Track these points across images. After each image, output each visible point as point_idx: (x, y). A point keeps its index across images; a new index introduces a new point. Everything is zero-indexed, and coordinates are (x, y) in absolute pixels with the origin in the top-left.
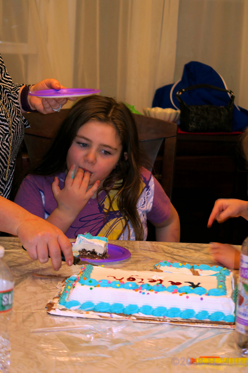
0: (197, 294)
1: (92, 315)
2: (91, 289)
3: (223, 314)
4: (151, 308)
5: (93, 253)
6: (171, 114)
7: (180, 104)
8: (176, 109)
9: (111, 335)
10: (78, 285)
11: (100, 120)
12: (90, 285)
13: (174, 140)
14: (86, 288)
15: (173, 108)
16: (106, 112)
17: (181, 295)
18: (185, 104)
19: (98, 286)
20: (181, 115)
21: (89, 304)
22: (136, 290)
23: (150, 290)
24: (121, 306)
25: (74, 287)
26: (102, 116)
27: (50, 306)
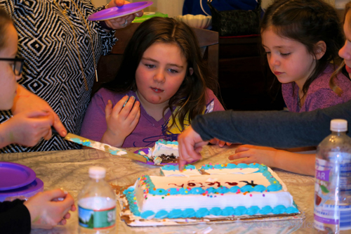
0: (258, 191)
1: (169, 222)
2: (163, 198)
3: (284, 207)
4: (219, 209)
10: (149, 196)
11: (165, 41)
12: (161, 194)
13: (217, 47)
14: (158, 197)
16: (169, 33)
17: (245, 194)
19: (169, 194)
22: (204, 194)
23: (215, 193)
25: (146, 198)
26: (166, 37)
27: (127, 219)
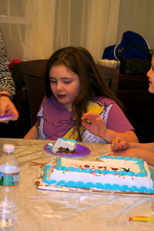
0: (129, 175)
1: (65, 189)
2: (64, 172)
3: (146, 188)
4: (101, 184)
5: (67, 150)
6: (114, 64)
7: (120, 58)
8: (117, 61)
9: (79, 201)
10: (55, 170)
12: (63, 170)
14: (61, 172)
15: (116, 60)
17: (120, 176)
18: (123, 57)
19: (68, 171)
20: (121, 64)
21: (62, 182)
22: (92, 173)
23: (100, 173)
24: (82, 183)
25: (52, 171)
27: (37, 184)
